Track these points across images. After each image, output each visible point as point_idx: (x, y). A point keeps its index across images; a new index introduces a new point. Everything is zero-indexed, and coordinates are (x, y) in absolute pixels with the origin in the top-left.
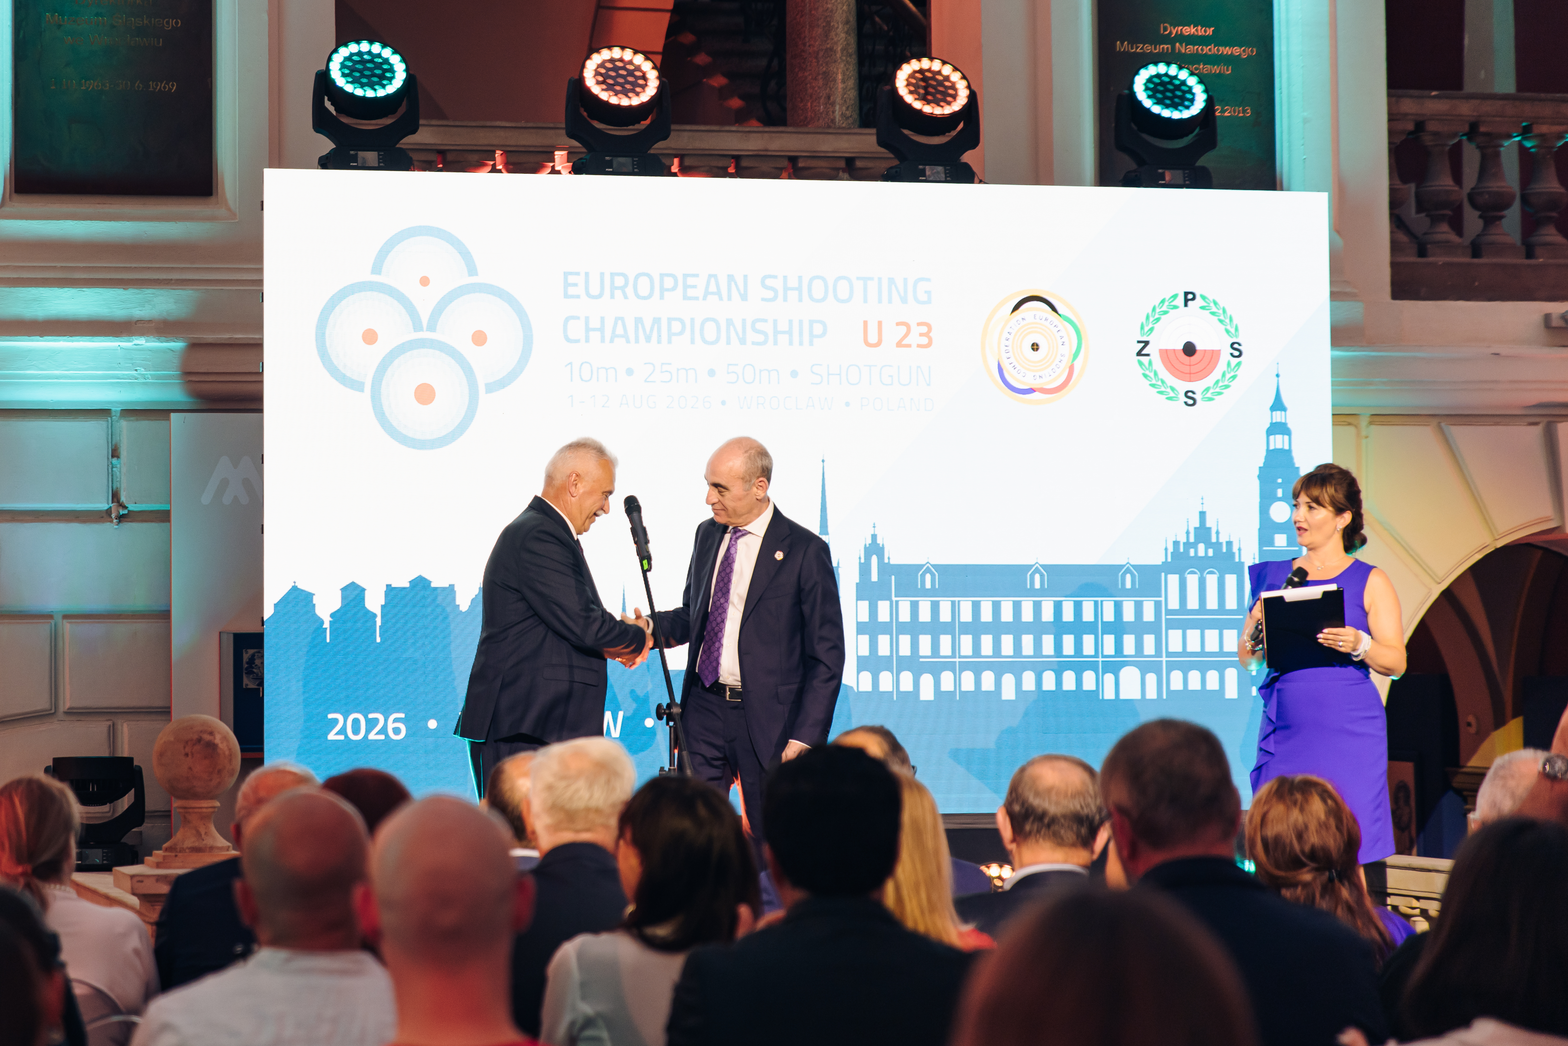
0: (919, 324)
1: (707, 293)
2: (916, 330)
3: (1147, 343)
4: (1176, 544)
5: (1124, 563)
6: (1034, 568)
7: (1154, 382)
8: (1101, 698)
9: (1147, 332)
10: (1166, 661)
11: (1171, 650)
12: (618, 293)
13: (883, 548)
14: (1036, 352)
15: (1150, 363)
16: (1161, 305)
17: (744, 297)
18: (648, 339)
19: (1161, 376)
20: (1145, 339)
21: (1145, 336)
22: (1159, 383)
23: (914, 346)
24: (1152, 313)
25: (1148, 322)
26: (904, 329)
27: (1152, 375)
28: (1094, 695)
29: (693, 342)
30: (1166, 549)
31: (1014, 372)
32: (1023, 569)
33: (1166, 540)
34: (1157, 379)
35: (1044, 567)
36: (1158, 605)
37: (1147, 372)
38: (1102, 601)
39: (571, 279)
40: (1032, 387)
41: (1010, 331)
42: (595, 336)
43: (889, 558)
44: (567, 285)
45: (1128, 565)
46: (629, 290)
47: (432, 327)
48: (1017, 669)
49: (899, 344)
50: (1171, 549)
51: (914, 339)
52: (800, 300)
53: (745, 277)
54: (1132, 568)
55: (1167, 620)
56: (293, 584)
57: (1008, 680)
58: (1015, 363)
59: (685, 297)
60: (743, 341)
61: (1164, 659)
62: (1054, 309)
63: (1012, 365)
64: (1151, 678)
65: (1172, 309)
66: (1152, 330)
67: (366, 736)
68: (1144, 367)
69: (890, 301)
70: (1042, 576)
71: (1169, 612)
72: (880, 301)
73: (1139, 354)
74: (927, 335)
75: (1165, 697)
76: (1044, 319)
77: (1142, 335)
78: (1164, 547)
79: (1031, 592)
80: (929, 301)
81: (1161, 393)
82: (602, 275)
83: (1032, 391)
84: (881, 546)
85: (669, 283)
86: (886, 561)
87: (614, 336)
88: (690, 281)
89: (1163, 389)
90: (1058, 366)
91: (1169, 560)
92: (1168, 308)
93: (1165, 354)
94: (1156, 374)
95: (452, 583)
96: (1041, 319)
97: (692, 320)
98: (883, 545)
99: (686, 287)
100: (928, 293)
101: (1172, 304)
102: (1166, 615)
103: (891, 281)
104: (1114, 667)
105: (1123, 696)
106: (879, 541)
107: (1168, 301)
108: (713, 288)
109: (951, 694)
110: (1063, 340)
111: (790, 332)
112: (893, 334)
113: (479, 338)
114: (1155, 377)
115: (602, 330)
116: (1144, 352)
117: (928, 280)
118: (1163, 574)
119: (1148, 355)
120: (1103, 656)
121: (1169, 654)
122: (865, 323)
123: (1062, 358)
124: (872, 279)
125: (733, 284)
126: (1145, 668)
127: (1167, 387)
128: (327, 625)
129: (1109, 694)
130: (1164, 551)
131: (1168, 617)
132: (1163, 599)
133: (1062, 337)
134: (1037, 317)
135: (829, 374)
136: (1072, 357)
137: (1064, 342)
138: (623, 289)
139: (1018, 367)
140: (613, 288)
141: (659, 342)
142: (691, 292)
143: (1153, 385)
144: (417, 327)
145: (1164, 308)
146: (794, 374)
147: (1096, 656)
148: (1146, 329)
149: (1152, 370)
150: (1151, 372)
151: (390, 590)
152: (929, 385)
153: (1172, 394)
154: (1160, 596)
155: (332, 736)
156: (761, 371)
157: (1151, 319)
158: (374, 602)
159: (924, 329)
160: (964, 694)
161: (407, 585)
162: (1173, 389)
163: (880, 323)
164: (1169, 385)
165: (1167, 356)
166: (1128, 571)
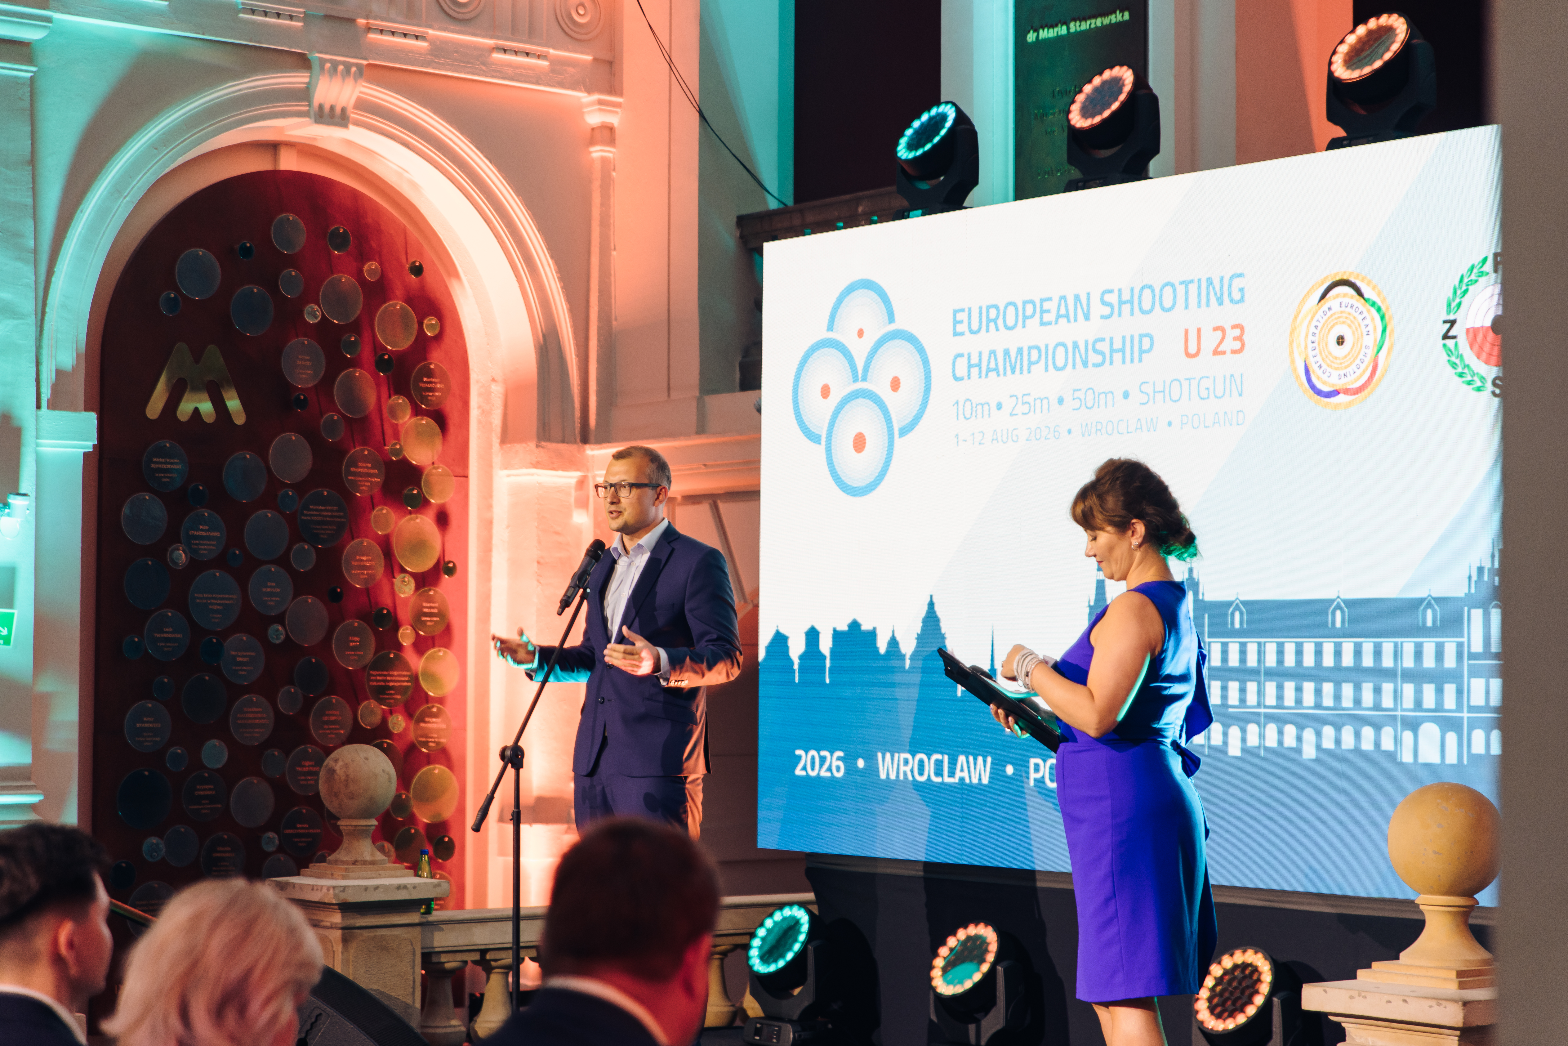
0: (1233, 327)
1: (1059, 316)
2: (1231, 333)
3: (1453, 323)
4: (1480, 570)
5: (1424, 595)
6: (1335, 604)
7: (1460, 370)
8: (1399, 760)
9: (1454, 308)
10: (1468, 718)
11: (1473, 703)
12: (992, 325)
13: (1198, 583)
14: (1341, 347)
15: (1457, 347)
16: (1469, 273)
17: (1087, 317)
18: (1013, 371)
19: (1467, 362)
20: (1451, 317)
21: (1451, 314)
22: (1466, 371)
23: (1228, 352)
24: (1459, 285)
25: (1454, 296)
26: (1219, 334)
27: (1458, 361)
28: (1392, 756)
29: (1047, 370)
30: (1470, 578)
31: (1320, 372)
32: (1325, 604)
33: (1470, 567)
34: (1463, 366)
35: (1345, 601)
36: (1460, 645)
37: (1453, 359)
38: (1402, 643)
39: (960, 316)
40: (1337, 388)
41: (1317, 324)
42: (975, 371)
43: (1203, 594)
44: (956, 322)
45: (1429, 598)
46: (1000, 322)
47: (865, 379)
48: (1317, 722)
49: (1216, 352)
50: (1475, 578)
51: (1230, 344)
52: (1132, 314)
53: (1088, 295)
54: (1433, 602)
55: (1469, 665)
56: (777, 628)
57: (1309, 734)
58: (1321, 362)
59: (1042, 323)
60: (1085, 364)
61: (1465, 715)
62: (1359, 293)
63: (1318, 364)
64: (1451, 738)
65: (1481, 276)
66: (1459, 305)
67: (819, 774)
68: (1449, 353)
69: (1208, 305)
70: (1343, 612)
71: (1472, 656)
72: (1199, 306)
73: (1446, 337)
74: (1239, 338)
75: (1465, 762)
76: (1350, 306)
77: (1449, 313)
78: (1467, 575)
79: (1333, 633)
80: (1242, 300)
81: (1467, 383)
82: (981, 308)
83: (1336, 393)
84: (1197, 580)
85: (1029, 309)
86: (1201, 597)
87: (989, 370)
88: (1046, 305)
89: (1469, 378)
90: (1362, 361)
91: (1473, 591)
92: (1476, 276)
93: (1472, 333)
94: (1462, 360)
95: (875, 626)
96: (1346, 307)
97: (1047, 346)
98: (1198, 580)
99: (1043, 312)
100: (1242, 290)
101: (1482, 270)
102: (1469, 659)
103: (1210, 281)
104: (1413, 724)
105: (1421, 760)
106: (1195, 576)
107: (1477, 267)
108: (1063, 311)
109: (1256, 749)
110: (1368, 329)
111: (1123, 350)
112: (1210, 340)
113: (895, 384)
114: (1461, 364)
115: (979, 365)
116: (1450, 334)
117: (1241, 275)
118: (1466, 609)
119: (1454, 337)
120: (1403, 710)
121: (1471, 709)
122: (1186, 331)
123: (1367, 351)
124: (1192, 281)
125: (1078, 303)
126: (1447, 725)
127: (1474, 374)
128: (796, 667)
129: (1407, 757)
130: (1467, 581)
131: (1471, 662)
132: (1465, 639)
133: (1366, 326)
134: (1343, 305)
135: (1155, 392)
136: (1376, 348)
137: (1368, 332)
138: (995, 321)
139: (1324, 366)
140: (989, 321)
141: (1021, 373)
142: (1047, 317)
143: (1459, 374)
144: (855, 379)
145: (1472, 277)
146: (1126, 395)
147: (1395, 709)
148: (1453, 305)
149: (1458, 355)
150: (1456, 358)
151: (837, 634)
152: (1241, 395)
153: (1479, 384)
154: (1462, 636)
155: (799, 772)
156: (1099, 394)
157: (1459, 292)
158: (825, 645)
159: (1237, 332)
160: (1267, 749)
161: (845, 628)
162: (1480, 377)
163: (1199, 330)
164: (1476, 372)
165: (1475, 336)
166: (1429, 605)
